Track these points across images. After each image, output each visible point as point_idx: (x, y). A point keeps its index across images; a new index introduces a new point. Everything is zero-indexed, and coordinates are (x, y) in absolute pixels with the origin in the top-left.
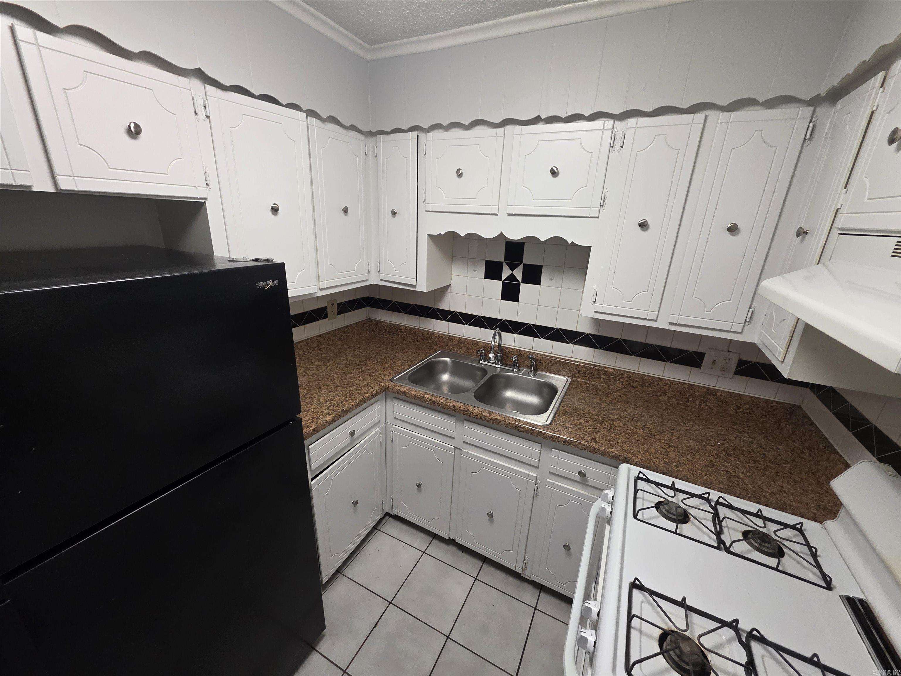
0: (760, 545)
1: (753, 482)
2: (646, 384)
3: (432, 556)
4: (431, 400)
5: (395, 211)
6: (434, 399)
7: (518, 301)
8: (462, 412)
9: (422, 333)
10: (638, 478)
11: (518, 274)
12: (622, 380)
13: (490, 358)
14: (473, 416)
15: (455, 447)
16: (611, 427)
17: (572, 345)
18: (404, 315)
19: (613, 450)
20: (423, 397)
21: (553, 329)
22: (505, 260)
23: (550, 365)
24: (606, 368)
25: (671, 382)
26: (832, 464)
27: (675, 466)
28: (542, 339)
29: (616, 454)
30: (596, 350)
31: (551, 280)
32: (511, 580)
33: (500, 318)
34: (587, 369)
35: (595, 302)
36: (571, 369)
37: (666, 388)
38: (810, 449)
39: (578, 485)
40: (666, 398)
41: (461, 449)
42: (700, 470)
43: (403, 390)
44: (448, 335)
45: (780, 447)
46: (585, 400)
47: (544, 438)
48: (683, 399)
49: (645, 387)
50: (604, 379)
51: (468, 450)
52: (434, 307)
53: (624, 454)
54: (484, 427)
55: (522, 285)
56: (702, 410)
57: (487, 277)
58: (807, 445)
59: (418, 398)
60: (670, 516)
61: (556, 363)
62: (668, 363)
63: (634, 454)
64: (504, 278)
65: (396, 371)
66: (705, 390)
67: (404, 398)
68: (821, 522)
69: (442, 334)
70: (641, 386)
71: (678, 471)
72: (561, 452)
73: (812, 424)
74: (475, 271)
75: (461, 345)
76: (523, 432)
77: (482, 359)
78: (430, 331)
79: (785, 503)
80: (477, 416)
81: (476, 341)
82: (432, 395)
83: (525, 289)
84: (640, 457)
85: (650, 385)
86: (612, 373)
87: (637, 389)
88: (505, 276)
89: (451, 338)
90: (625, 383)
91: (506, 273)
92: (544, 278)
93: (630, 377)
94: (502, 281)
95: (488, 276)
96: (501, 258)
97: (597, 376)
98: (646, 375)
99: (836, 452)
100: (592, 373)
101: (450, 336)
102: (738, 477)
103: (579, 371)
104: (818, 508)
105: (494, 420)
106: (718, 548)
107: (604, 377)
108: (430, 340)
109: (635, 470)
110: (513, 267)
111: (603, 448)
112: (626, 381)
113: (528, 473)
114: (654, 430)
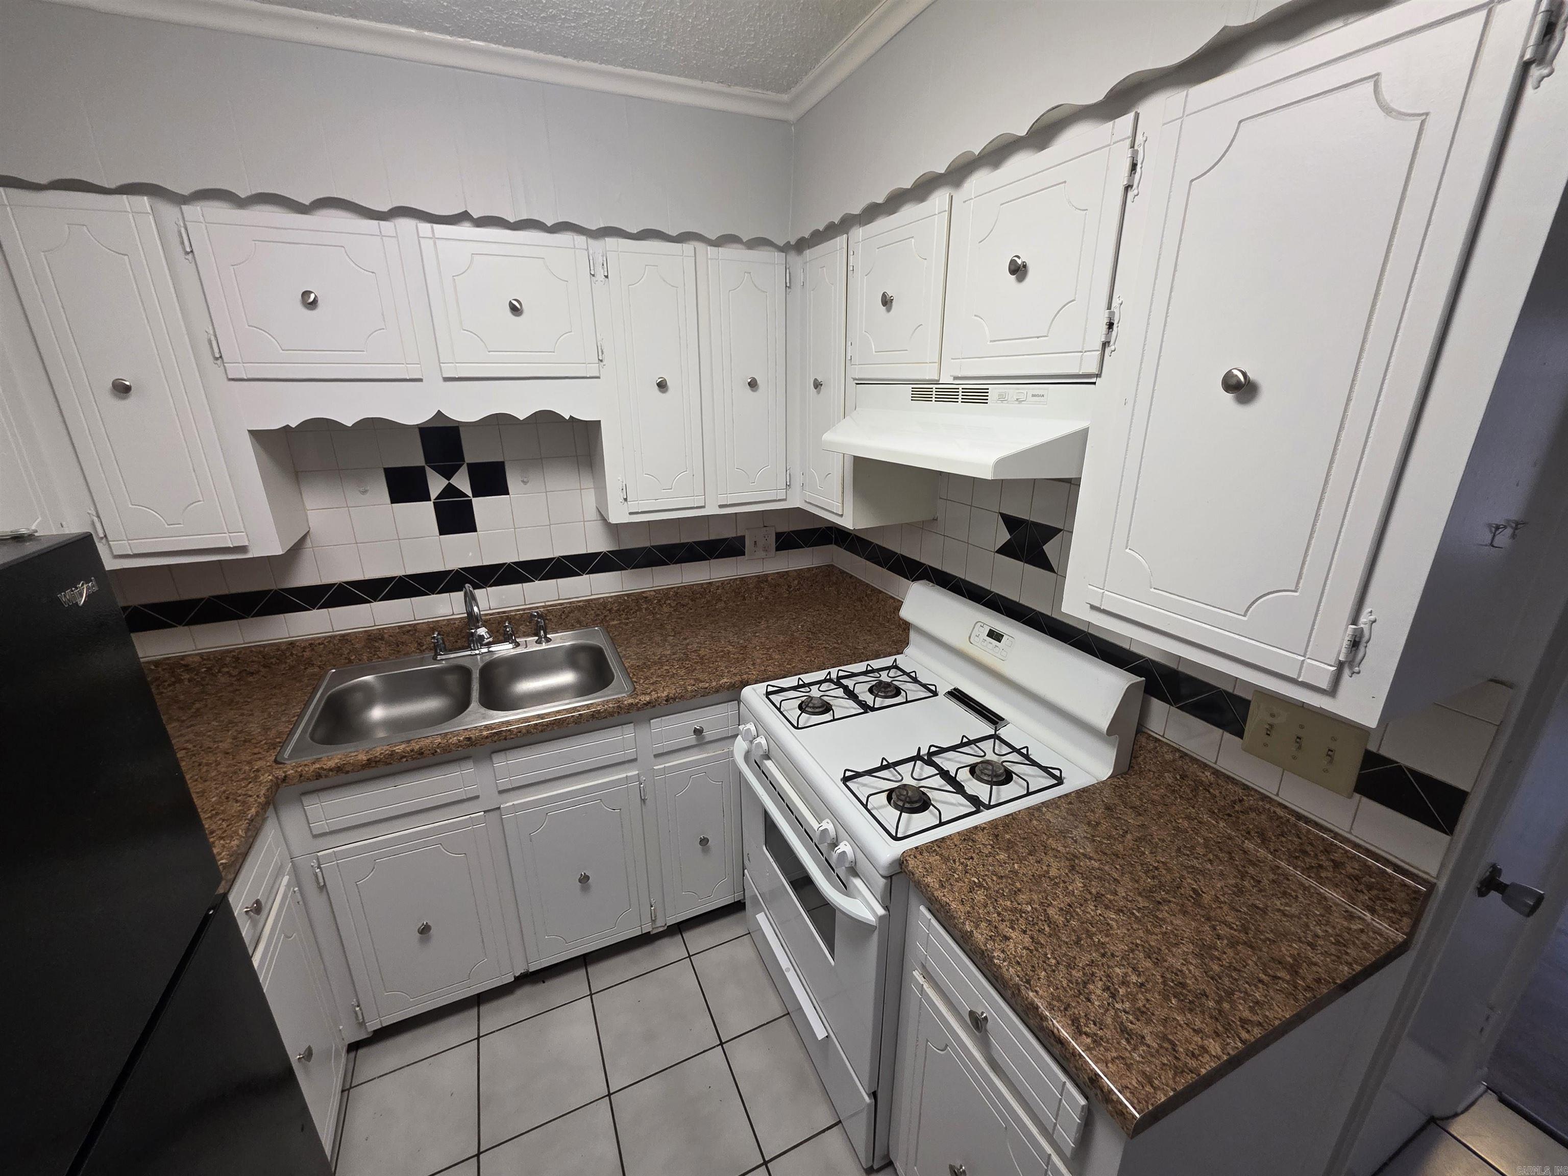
0: (885, 692)
1: (847, 646)
2: (698, 595)
3: (497, 1031)
4: (412, 751)
5: (127, 383)
6: (418, 747)
7: (475, 530)
8: (489, 740)
9: (260, 652)
10: (768, 694)
11: (462, 482)
12: (669, 602)
13: (481, 637)
14: (512, 736)
15: (485, 812)
16: (702, 658)
17: (588, 576)
18: (181, 629)
19: (725, 680)
20: (391, 755)
21: (551, 559)
22: (427, 462)
23: (563, 617)
24: (643, 592)
25: (723, 583)
26: (883, 603)
27: (788, 664)
28: (537, 582)
29: (731, 683)
30: (623, 572)
31: (525, 483)
32: (638, 954)
33: (448, 568)
34: (620, 604)
35: (626, 500)
36: (598, 612)
37: (719, 591)
38: (860, 600)
39: (695, 750)
40: (723, 605)
41: (499, 808)
42: (807, 657)
43: (331, 764)
44: (336, 636)
45: (840, 609)
46: (645, 643)
47: (638, 709)
48: (740, 598)
49: (697, 600)
50: (646, 609)
51: (509, 802)
52: (274, 587)
53: (738, 678)
54: (532, 746)
55: (475, 501)
56: (761, 603)
57: (395, 499)
58: (855, 597)
59: (379, 761)
60: (817, 710)
61: (572, 611)
62: (712, 561)
63: (746, 673)
64: (434, 495)
65: (266, 743)
66: (757, 579)
67: (343, 778)
68: (902, 653)
69: (319, 638)
70: (692, 600)
71: (793, 667)
72: (663, 718)
73: (851, 576)
74: (364, 492)
75: (377, 644)
76: (606, 717)
77: (441, 651)
78: (280, 643)
79: (877, 651)
80: (520, 732)
81: (409, 625)
82: (409, 742)
83: (482, 507)
84: (754, 673)
85: (703, 594)
86: (655, 597)
87: (689, 606)
88: (434, 492)
89: (345, 639)
90: (673, 605)
91: (436, 485)
92: (513, 482)
93: (677, 593)
94: (432, 501)
95: (397, 496)
96: (417, 459)
97: (636, 608)
98: (693, 585)
99: (881, 592)
100: (628, 607)
101: (343, 636)
102: (835, 648)
103: (610, 610)
104: (895, 643)
105: (553, 724)
106: (866, 712)
107: (645, 606)
108: (288, 661)
109: (761, 688)
110: (448, 473)
111: (714, 684)
112: (674, 600)
113: (624, 775)
114: (741, 642)
